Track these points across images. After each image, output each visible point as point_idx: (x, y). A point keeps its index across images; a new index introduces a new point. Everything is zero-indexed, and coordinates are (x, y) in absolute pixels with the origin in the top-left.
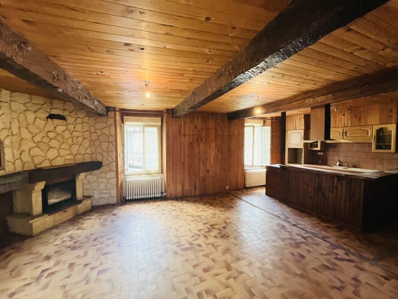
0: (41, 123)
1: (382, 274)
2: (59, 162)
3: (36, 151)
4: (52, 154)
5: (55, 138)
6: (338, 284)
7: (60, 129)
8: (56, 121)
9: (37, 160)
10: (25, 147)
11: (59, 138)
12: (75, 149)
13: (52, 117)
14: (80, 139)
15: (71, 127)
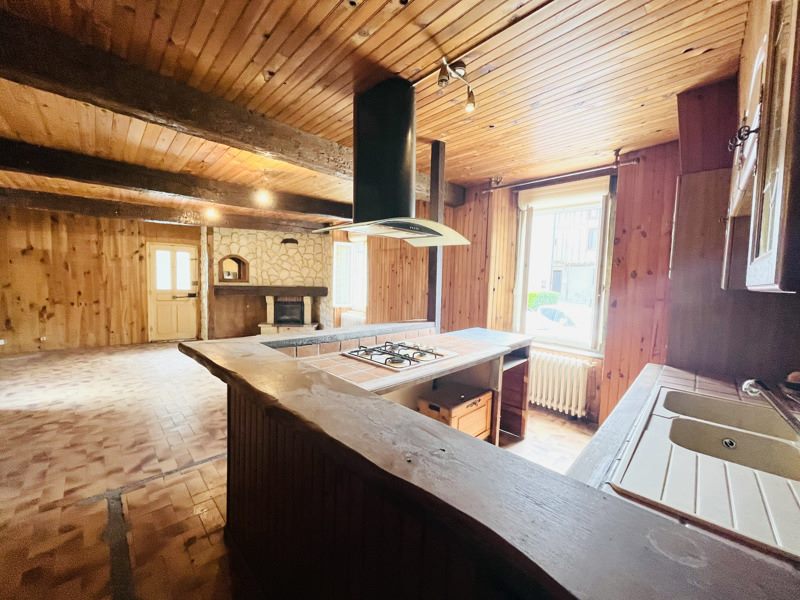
0: (276, 248)
1: (79, 493)
2: (290, 283)
3: (272, 272)
4: (284, 275)
5: (287, 261)
6: (105, 444)
7: (292, 252)
8: (288, 245)
9: (272, 280)
10: (264, 267)
11: (291, 260)
12: (305, 272)
13: (285, 241)
14: (311, 262)
15: (301, 250)
